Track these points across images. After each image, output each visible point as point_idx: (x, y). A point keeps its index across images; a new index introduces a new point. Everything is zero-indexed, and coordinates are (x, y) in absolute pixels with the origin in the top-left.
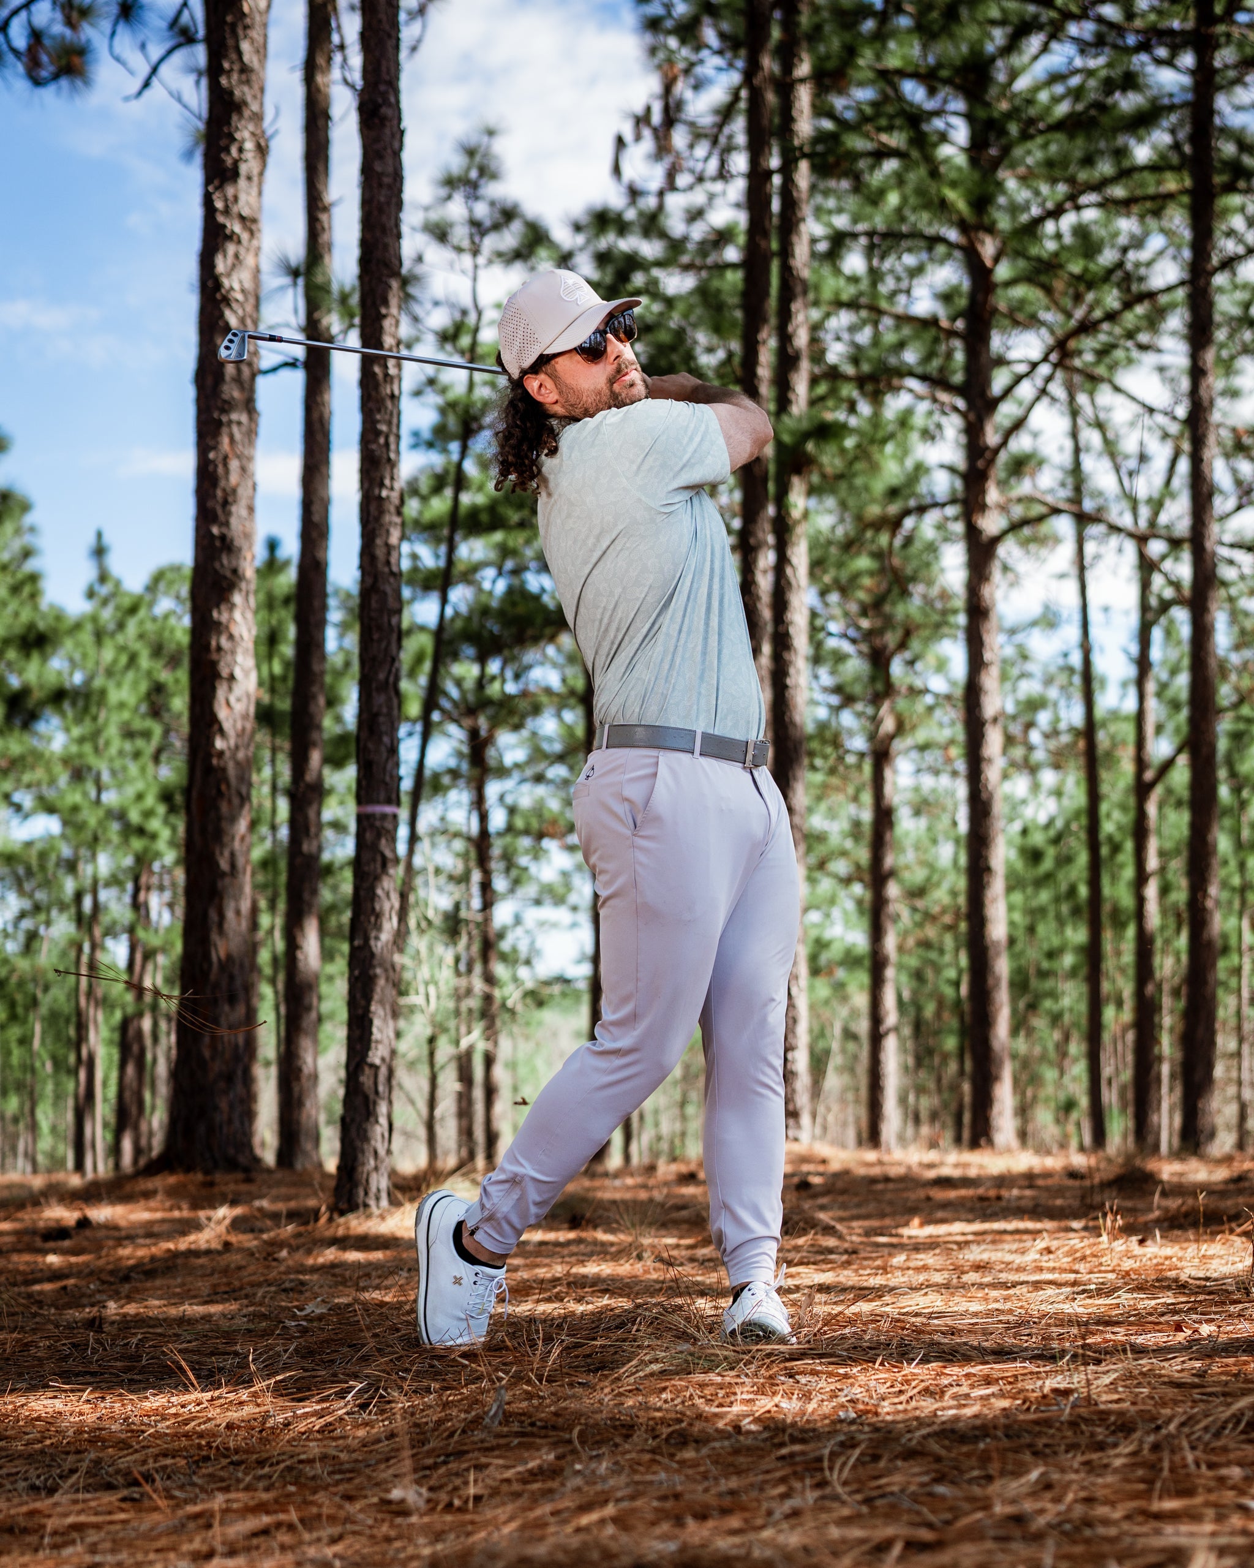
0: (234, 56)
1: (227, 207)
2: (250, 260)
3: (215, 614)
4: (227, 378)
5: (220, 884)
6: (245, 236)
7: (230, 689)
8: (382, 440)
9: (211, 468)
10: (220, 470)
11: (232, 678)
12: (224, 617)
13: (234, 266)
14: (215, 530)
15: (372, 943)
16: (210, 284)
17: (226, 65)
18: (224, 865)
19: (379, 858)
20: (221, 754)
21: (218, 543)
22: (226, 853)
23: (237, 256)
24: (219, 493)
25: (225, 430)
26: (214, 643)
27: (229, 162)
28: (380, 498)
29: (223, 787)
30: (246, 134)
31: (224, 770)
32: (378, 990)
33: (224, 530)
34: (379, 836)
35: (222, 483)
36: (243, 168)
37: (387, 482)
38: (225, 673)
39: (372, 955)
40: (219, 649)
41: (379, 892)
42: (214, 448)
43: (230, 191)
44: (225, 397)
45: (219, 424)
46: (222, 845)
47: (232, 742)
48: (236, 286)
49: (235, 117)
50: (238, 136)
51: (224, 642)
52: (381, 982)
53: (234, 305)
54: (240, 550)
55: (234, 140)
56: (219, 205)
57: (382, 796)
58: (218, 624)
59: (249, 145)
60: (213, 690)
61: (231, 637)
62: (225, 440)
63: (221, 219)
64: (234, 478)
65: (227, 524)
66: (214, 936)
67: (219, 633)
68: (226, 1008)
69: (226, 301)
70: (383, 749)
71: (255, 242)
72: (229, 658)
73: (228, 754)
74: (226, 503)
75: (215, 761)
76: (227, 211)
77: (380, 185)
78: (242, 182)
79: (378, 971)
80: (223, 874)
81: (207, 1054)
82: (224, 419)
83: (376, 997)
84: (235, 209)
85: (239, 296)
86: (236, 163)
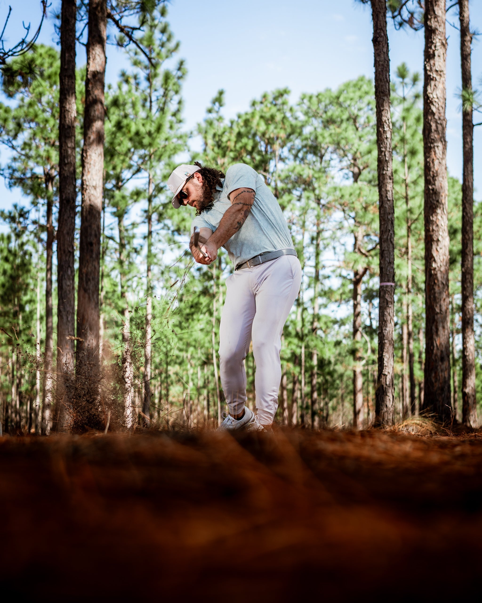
0: (432, 13)
1: (431, 68)
2: (440, 86)
3: (431, 217)
4: (433, 130)
5: (436, 318)
6: (438, 78)
7: (438, 245)
8: (383, 154)
9: (428, 164)
10: (431, 164)
11: (438, 240)
12: (434, 219)
13: (434, 89)
14: (430, 187)
15: (384, 331)
16: (426, 97)
17: (429, 17)
18: (438, 310)
19: (385, 301)
20: (435, 269)
21: (431, 192)
22: (438, 306)
23: (435, 85)
24: (431, 173)
25: (432, 150)
26: (431, 228)
27: (431, 51)
28: (383, 174)
29: (436, 281)
30: (437, 40)
31: (436, 275)
32: (386, 348)
33: (434, 186)
34: (385, 293)
35: (432, 169)
36: (436, 53)
37: (385, 168)
38: (435, 239)
39: (384, 335)
40: (433, 230)
41: (386, 313)
42: (429, 157)
43: (432, 62)
44: (432, 137)
45: (430, 148)
46: (437, 303)
47: (439, 265)
48: (435, 96)
49: (433, 35)
50: (434, 41)
51: (434, 227)
52: (387, 345)
53: (434, 103)
54: (439, 193)
55: (433, 43)
56: (428, 68)
57: (386, 279)
58: (433, 221)
59: (438, 44)
60: (432, 245)
61: (437, 226)
62: (433, 153)
63: (429, 73)
64: (436, 167)
65: (434, 184)
66: (435, 336)
67: (433, 224)
68: (440, 363)
69: (431, 102)
70: (386, 262)
71: (442, 79)
72: (437, 234)
73: (437, 269)
74: (434, 177)
75: (433, 272)
76: (431, 70)
77: (379, 65)
78: (436, 58)
79: (386, 341)
80: (437, 313)
81: (433, 380)
82: (432, 146)
83: (385, 350)
84: (434, 69)
85: (436, 100)
86: (434, 51)
